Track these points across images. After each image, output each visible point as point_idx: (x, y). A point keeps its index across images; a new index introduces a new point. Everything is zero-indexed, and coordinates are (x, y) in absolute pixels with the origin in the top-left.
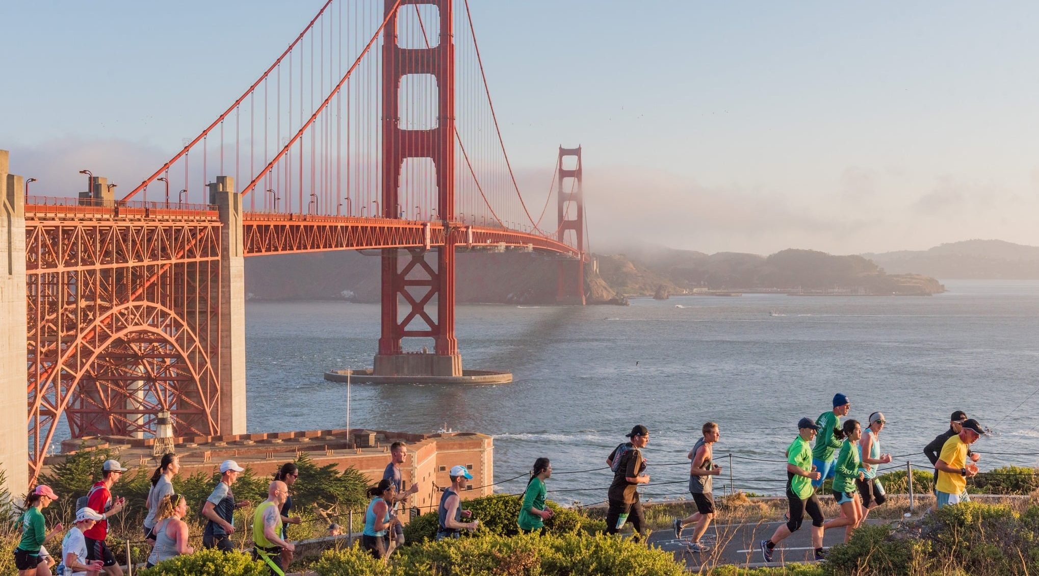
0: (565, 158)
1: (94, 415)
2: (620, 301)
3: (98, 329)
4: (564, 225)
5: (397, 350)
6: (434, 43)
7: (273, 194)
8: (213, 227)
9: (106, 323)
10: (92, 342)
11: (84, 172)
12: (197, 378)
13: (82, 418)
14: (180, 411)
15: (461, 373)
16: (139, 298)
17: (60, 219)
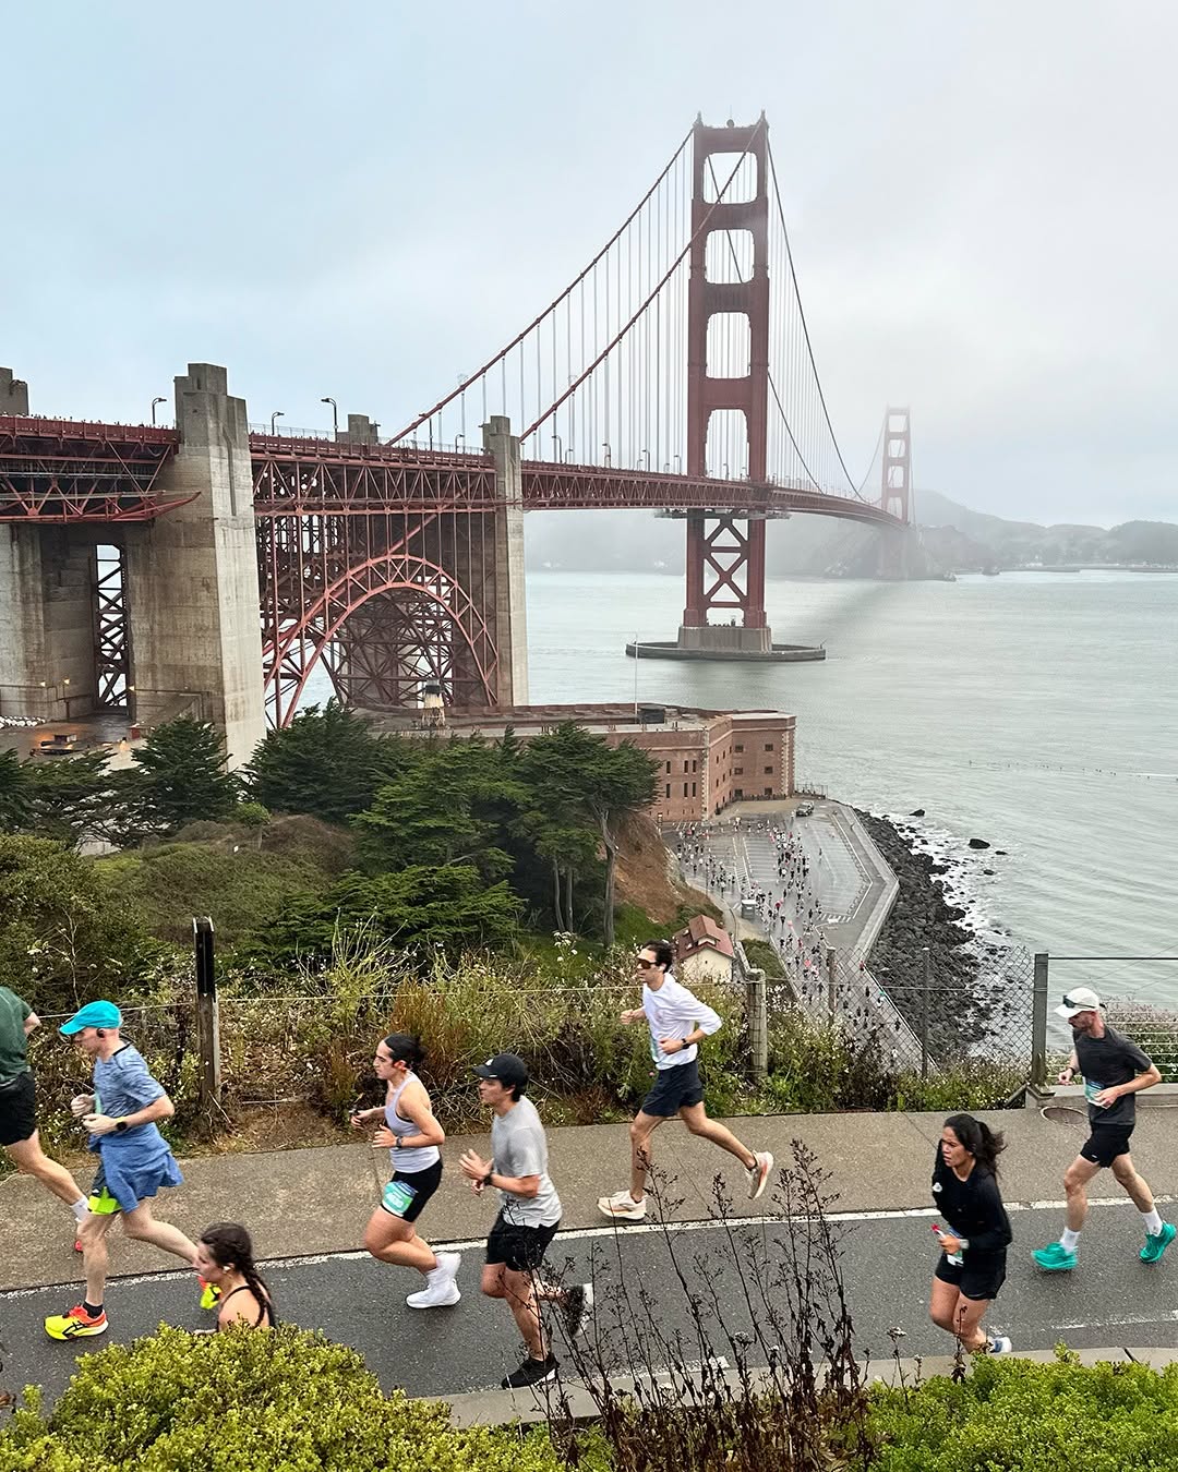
0: (892, 418)
1: (364, 681)
2: (946, 576)
3: (350, 584)
4: (888, 492)
5: (702, 620)
6: (747, 276)
7: (558, 441)
8: (487, 474)
9: (359, 577)
10: (342, 598)
11: (327, 400)
12: (472, 643)
13: (350, 686)
14: (455, 679)
15: (771, 648)
16: (400, 551)
17: (297, 454)
